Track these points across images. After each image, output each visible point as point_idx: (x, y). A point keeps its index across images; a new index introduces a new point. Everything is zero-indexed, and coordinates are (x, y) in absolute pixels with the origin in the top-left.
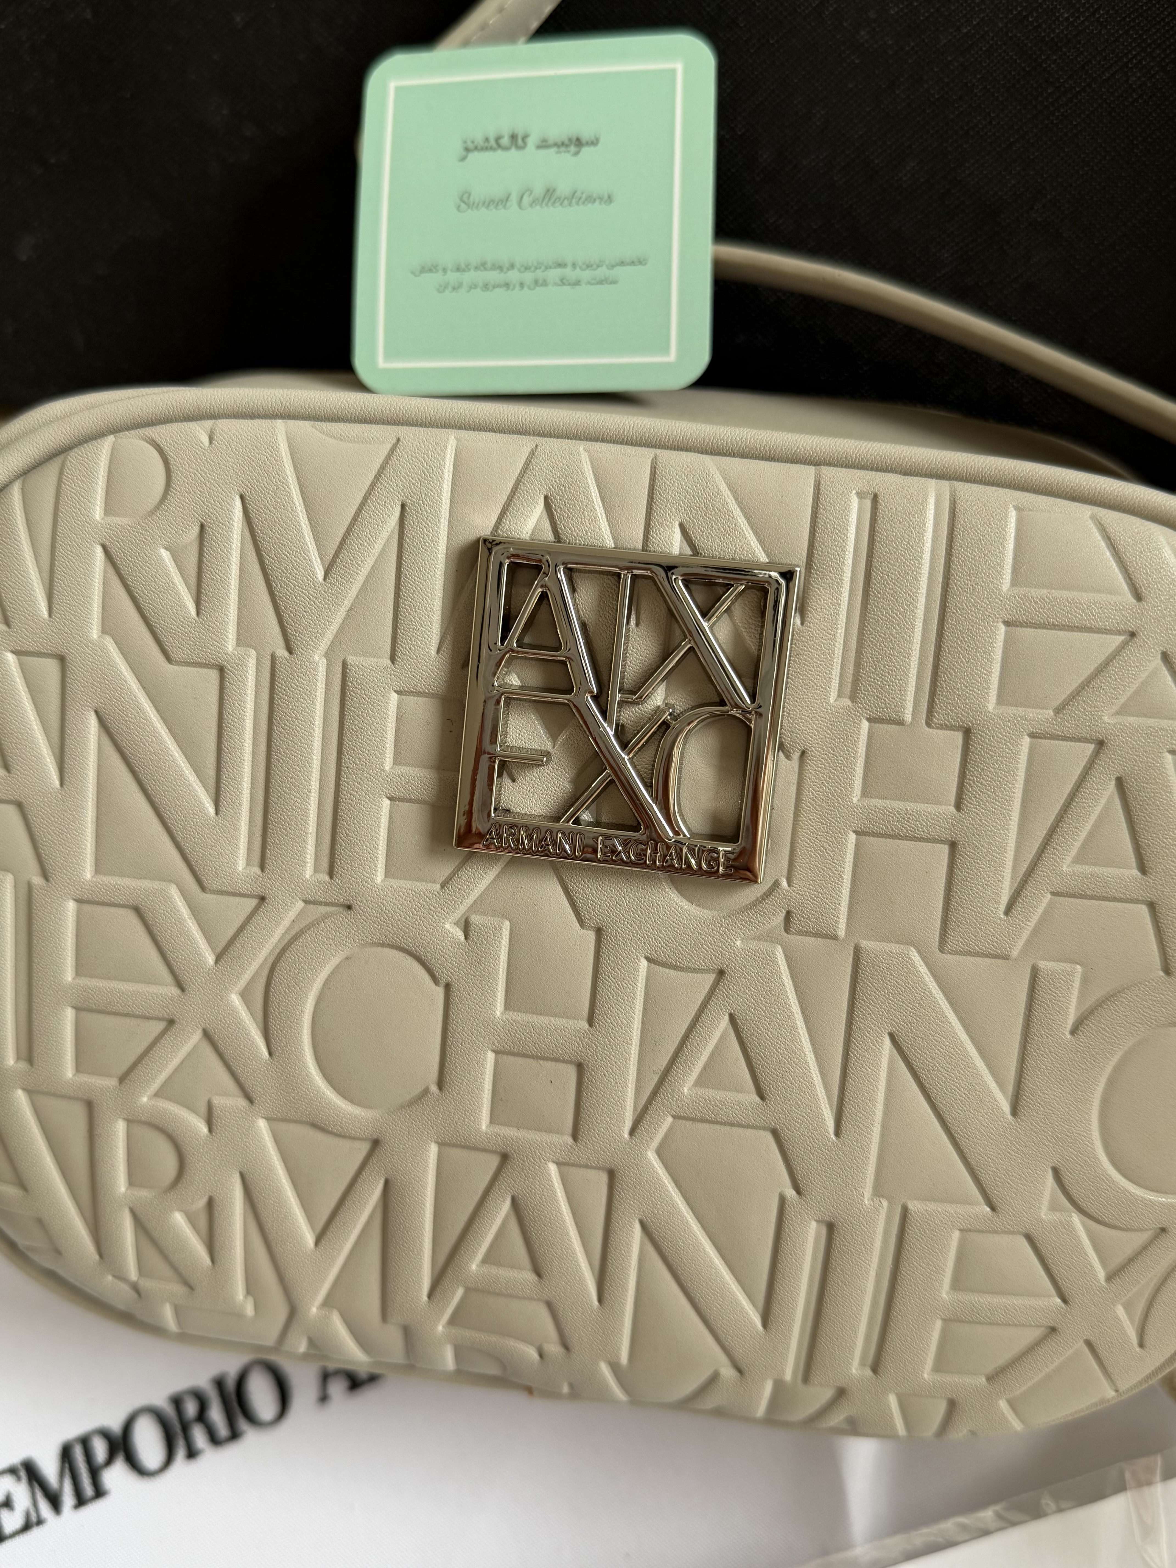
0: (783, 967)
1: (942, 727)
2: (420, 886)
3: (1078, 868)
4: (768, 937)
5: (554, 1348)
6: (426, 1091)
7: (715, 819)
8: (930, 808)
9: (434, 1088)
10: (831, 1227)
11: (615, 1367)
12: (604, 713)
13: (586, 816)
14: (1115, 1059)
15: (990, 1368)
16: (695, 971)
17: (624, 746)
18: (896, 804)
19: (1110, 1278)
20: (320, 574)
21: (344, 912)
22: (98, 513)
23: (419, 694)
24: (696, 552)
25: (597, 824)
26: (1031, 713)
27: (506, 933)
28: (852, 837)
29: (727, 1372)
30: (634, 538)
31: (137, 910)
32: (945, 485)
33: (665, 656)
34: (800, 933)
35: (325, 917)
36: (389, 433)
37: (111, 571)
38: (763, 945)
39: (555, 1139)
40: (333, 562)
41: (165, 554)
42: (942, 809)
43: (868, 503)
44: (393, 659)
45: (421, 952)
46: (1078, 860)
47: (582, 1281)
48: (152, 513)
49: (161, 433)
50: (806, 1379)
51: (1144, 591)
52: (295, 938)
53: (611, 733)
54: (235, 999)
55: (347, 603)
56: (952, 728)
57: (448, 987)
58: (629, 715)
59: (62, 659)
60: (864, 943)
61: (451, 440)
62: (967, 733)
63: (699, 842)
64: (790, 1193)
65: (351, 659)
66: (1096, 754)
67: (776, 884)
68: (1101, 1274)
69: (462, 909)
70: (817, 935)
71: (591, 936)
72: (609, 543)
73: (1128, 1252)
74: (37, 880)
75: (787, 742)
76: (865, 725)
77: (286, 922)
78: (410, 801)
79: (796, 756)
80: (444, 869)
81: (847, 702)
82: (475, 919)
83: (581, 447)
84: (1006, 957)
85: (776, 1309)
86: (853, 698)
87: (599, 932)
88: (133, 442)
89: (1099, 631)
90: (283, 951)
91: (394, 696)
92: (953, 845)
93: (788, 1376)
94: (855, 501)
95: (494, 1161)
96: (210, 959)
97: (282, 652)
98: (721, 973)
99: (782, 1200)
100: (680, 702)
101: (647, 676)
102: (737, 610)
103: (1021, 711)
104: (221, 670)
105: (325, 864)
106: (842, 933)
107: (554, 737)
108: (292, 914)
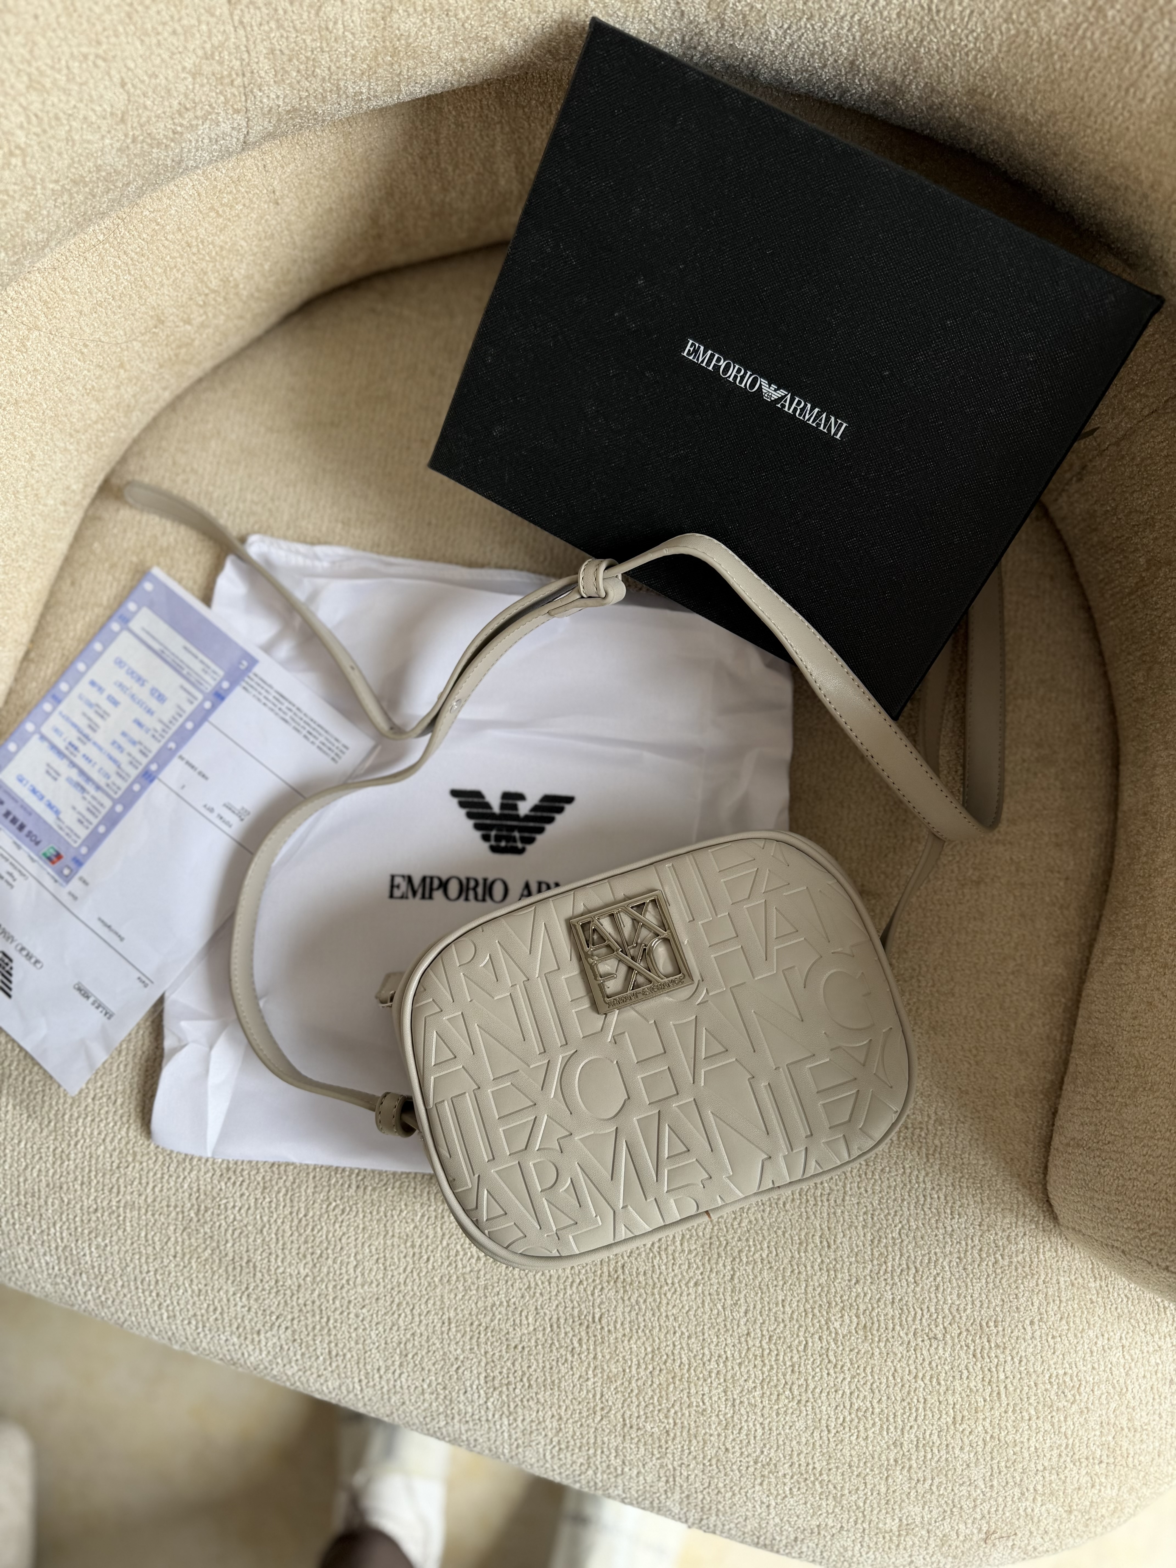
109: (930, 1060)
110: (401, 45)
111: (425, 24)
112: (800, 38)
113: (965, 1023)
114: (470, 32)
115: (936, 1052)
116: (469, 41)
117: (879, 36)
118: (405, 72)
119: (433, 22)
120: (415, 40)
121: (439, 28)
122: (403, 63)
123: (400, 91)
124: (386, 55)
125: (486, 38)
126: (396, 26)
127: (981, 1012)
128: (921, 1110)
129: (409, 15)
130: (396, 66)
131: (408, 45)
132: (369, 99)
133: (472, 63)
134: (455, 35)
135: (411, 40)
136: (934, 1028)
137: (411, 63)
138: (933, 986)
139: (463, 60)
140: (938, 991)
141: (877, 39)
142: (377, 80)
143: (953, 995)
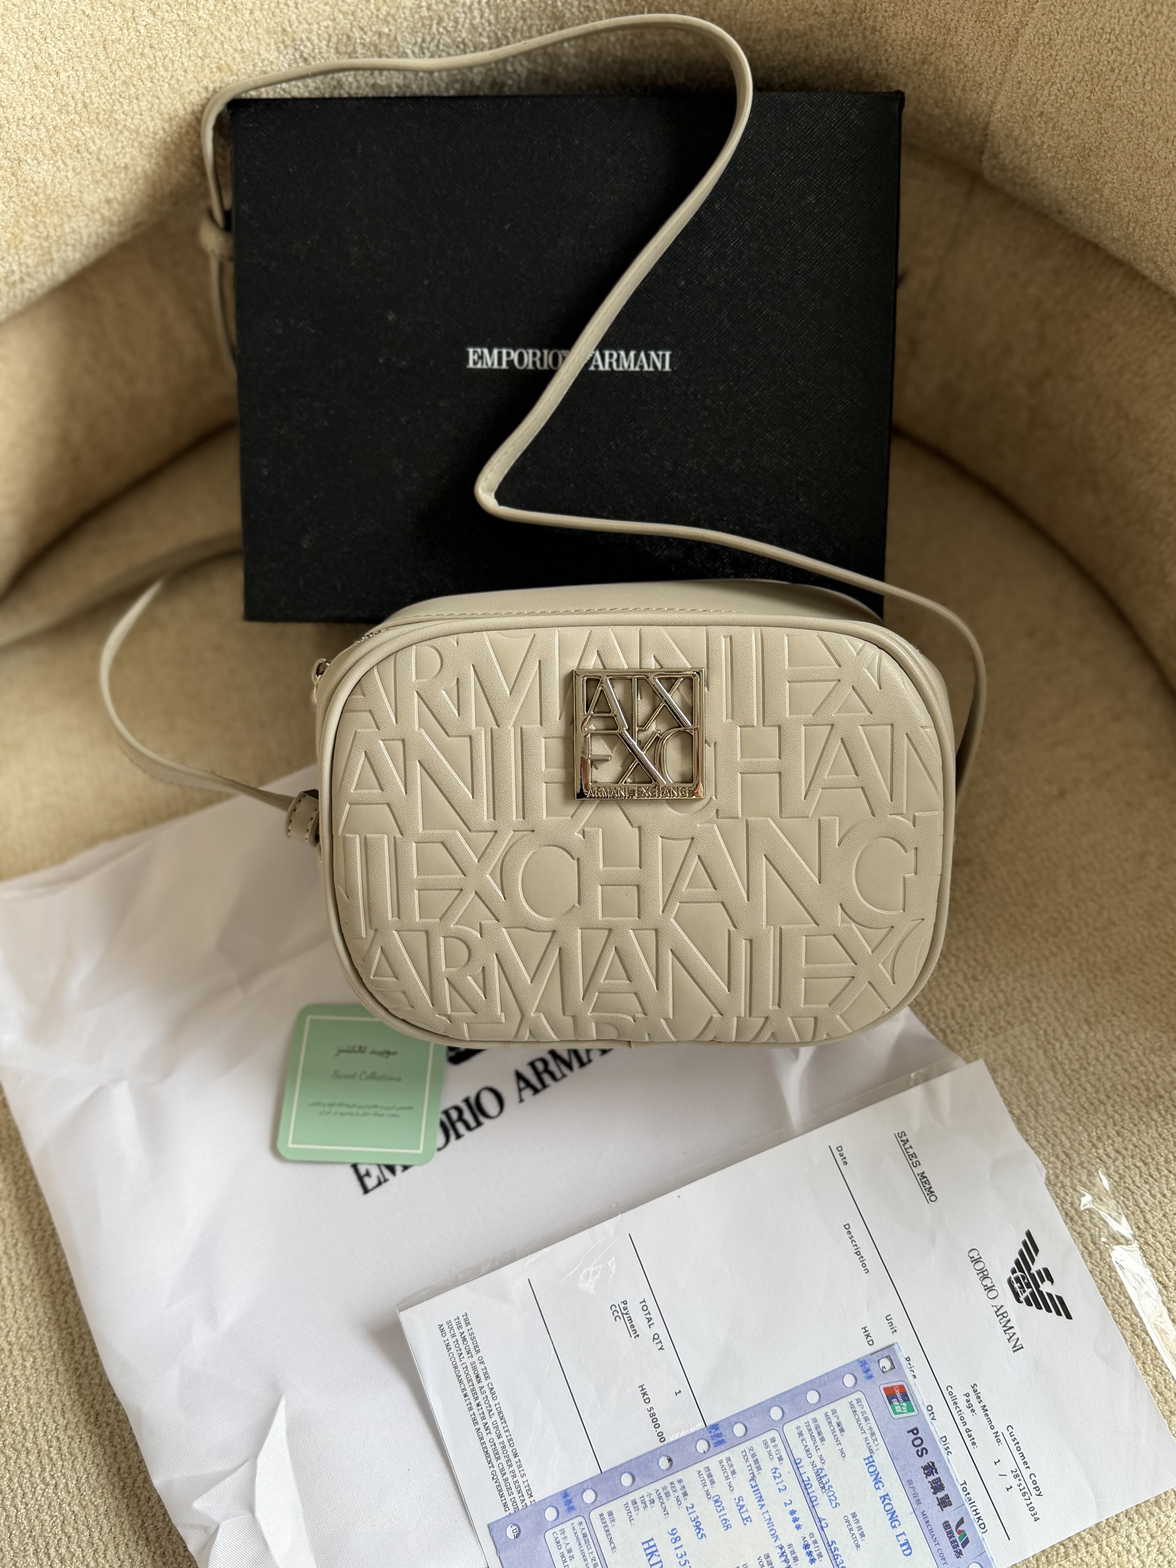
0: (718, 833)
1: (769, 726)
2: (562, 818)
3: (831, 777)
4: (710, 821)
5: (640, 1015)
6: (574, 906)
7: (683, 775)
8: (769, 759)
9: (577, 905)
10: (751, 941)
11: (667, 1020)
12: (632, 736)
13: (629, 780)
14: (859, 854)
15: (829, 1001)
16: (682, 839)
17: (642, 749)
18: (755, 760)
19: (872, 952)
20: (508, 693)
21: (531, 833)
22: (414, 678)
23: (553, 738)
24: (662, 667)
25: (634, 782)
26: (803, 716)
27: (601, 833)
28: (739, 775)
29: (717, 1016)
30: (636, 664)
31: (442, 843)
32: (758, 628)
33: (654, 710)
34: (723, 818)
35: (524, 836)
36: (530, 633)
37: (421, 701)
38: (708, 825)
39: (631, 919)
40: (513, 687)
41: (444, 692)
42: (773, 759)
43: (728, 639)
44: (541, 724)
45: (565, 846)
46: (830, 774)
47: (648, 979)
48: (436, 676)
49: (434, 642)
50: (750, 1015)
51: (841, 663)
52: (511, 847)
53: (636, 744)
54: (488, 876)
55: (520, 704)
56: (773, 726)
57: (578, 859)
58: (642, 736)
59: (403, 741)
60: (749, 819)
61: (556, 632)
62: (779, 727)
63: (676, 785)
64: (732, 928)
65: (524, 726)
66: (831, 729)
67: (711, 798)
68: (870, 950)
69: (581, 826)
70: (729, 818)
71: (637, 830)
72: (626, 667)
73: (879, 939)
74: (398, 836)
75: (708, 739)
76: (739, 729)
77: (507, 841)
78: (554, 783)
79: (712, 745)
80: (571, 809)
81: (730, 720)
82: (586, 829)
83: (609, 629)
84: (807, 817)
85: (733, 982)
86: (732, 719)
87: (640, 828)
88: (425, 648)
89: (826, 681)
90: (507, 853)
91: (543, 740)
92: (780, 773)
93: (743, 1015)
94: (723, 639)
95: (606, 932)
96: (476, 860)
97: (495, 727)
98: (693, 839)
99: (729, 931)
100: (662, 728)
101: (648, 720)
102: (681, 688)
103: (799, 716)
104: (470, 737)
105: (521, 814)
106: (740, 816)
107: (612, 749)
108: (509, 837)
109: (1135, 1008)
110: (40, 200)
111: (58, 168)
112: (438, 46)
113: (1147, 947)
114: (108, 164)
115: (1137, 995)
116: (109, 175)
117: (513, 9)
118: (52, 233)
119: (66, 164)
120: (54, 190)
121: (74, 169)
122: (48, 221)
123: (52, 260)
124: (27, 215)
125: (126, 167)
126: (29, 178)
127: (1155, 926)
128: (1163, 1068)
129: (39, 163)
130: (41, 228)
131: (48, 198)
132: (22, 280)
133: (119, 203)
134: (93, 173)
135: (49, 192)
136: (1118, 970)
137: (56, 220)
138: (1087, 925)
139: (108, 201)
140: (1096, 929)
141: (512, 14)
142: (25, 250)
143: (1113, 924)
